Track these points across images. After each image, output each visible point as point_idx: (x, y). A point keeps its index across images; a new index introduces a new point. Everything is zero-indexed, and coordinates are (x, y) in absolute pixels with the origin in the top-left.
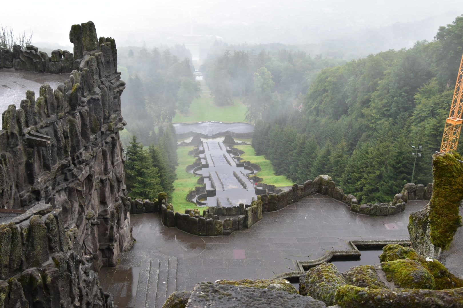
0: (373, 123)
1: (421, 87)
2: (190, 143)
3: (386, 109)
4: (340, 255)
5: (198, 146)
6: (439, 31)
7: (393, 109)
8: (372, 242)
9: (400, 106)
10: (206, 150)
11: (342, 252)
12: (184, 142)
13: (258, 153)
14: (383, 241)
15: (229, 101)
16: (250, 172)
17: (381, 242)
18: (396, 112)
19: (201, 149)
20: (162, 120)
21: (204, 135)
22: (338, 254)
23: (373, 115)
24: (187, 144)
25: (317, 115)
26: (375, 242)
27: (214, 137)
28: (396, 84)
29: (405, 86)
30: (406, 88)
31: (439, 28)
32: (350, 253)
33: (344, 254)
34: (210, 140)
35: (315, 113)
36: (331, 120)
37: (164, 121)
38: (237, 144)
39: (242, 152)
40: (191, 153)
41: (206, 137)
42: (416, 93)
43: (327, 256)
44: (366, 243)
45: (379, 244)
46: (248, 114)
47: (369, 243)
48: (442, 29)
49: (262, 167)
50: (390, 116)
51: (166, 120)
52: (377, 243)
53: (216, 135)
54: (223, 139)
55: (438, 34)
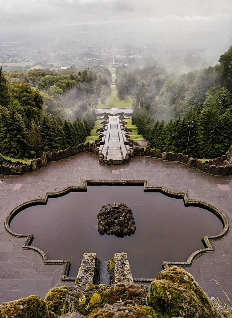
0: (184, 108)
1: (210, 89)
2: (103, 118)
3: (192, 101)
4: (75, 189)
5: (106, 120)
6: (220, 58)
7: (195, 101)
8: (98, 181)
9: (199, 99)
10: (110, 122)
11: (76, 187)
12: (100, 118)
13: (133, 123)
14: (104, 181)
15: (125, 97)
16: (127, 133)
17: (103, 181)
18: (197, 102)
19: (107, 121)
20: (92, 107)
21: (111, 114)
22: (73, 188)
23: (185, 104)
24: (102, 119)
25: (164, 104)
26: (99, 181)
27: (116, 115)
28: (198, 88)
29: (202, 88)
30: (203, 89)
31: (220, 56)
32: (80, 188)
33: (77, 188)
34: (114, 117)
35: (162, 103)
36: (169, 107)
37: (93, 107)
38: (125, 119)
39: (126, 123)
40: (102, 123)
41: (112, 115)
42: (206, 92)
43: (65, 189)
44: (94, 182)
45: (101, 183)
46: (133, 104)
47: (95, 182)
48: (222, 56)
49: (133, 131)
50: (193, 104)
51: (94, 107)
52: (100, 182)
53: (117, 114)
54: (119, 116)
55: (220, 59)
